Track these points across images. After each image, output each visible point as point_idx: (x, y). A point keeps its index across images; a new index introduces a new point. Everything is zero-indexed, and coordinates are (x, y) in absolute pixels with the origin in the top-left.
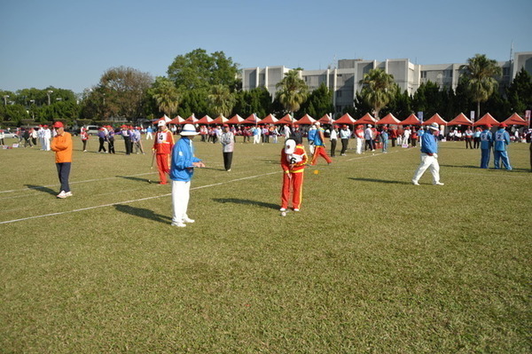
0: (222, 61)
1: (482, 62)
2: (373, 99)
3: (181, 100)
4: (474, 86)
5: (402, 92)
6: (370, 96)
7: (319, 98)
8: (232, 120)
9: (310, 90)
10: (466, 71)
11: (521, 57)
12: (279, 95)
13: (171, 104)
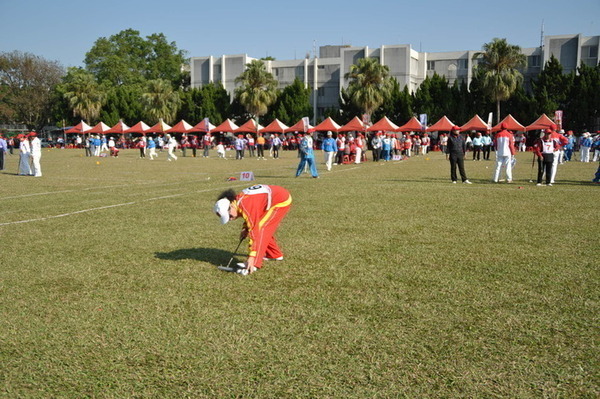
0: (162, 47)
1: (501, 49)
2: (362, 98)
3: (105, 101)
4: (492, 80)
5: (401, 89)
6: (358, 94)
7: (293, 98)
8: (177, 128)
9: (279, 87)
10: (485, 62)
11: (553, 42)
12: (239, 93)
13: (91, 107)
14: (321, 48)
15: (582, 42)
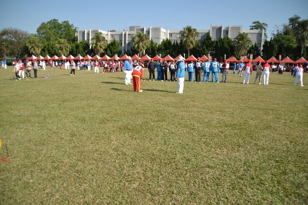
0: (67, 26)
1: (189, 29)
2: (138, 47)
3: (42, 47)
4: (186, 41)
6: (136, 46)
7: (113, 47)
8: (68, 58)
11: (213, 28)
12: (93, 44)
13: (37, 49)
14: (130, 27)
15: (223, 29)
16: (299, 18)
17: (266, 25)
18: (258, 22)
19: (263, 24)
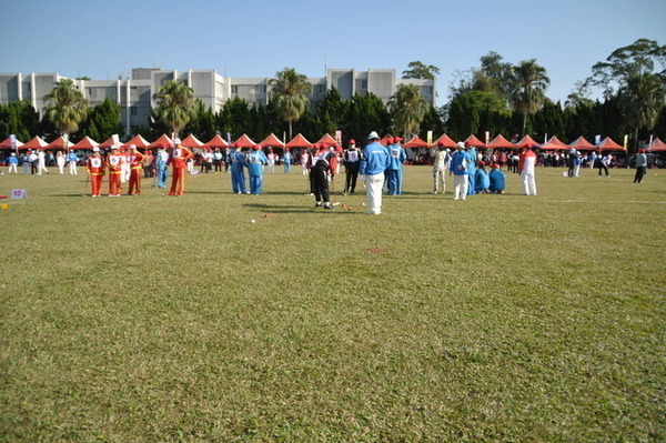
1: (291, 76)
2: (170, 117)
4: (284, 103)
5: (206, 110)
6: (166, 113)
7: (104, 116)
9: (89, 105)
10: (279, 88)
11: (334, 74)
12: (48, 111)
14: (133, 70)
15: (355, 76)
16: (499, 57)
17: (436, 69)
18: (418, 63)
19: (431, 67)
